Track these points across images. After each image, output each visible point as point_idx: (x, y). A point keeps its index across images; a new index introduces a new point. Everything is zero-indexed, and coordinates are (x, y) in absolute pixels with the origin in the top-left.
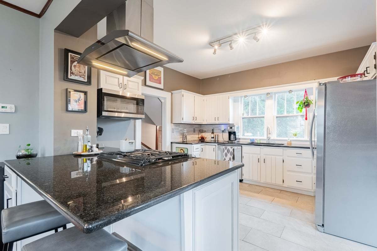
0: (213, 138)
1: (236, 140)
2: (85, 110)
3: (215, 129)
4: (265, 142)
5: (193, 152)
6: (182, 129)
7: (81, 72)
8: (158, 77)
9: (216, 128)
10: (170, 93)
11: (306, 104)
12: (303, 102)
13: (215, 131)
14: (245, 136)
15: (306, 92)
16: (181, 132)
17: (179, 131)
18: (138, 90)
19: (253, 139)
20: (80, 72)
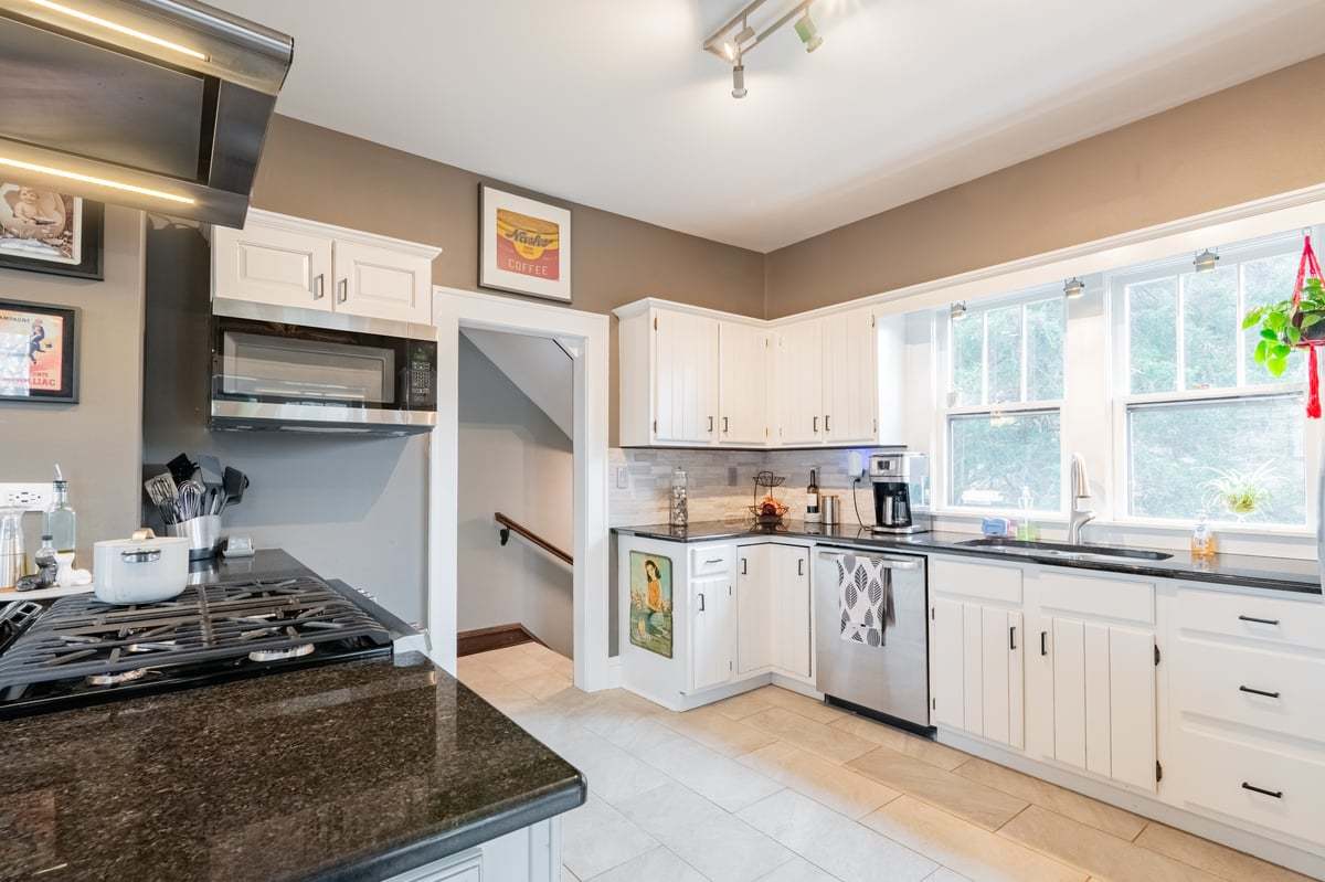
0: (816, 510)
1: (909, 523)
2: (67, 394)
3: (823, 468)
5: (693, 576)
6: (668, 470)
7: (46, 223)
8: (541, 249)
9: (827, 463)
10: (606, 318)
11: (1310, 321)
12: (1292, 314)
13: (823, 479)
14: (962, 504)
15: (1308, 250)
16: (666, 485)
17: (655, 480)
18: (413, 305)
19: (997, 521)
20: (38, 223)
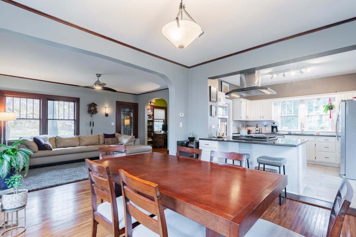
1: (277, 132)
4: (299, 133)
6: (239, 124)
8: (227, 90)
9: (260, 123)
10: (232, 101)
11: (330, 108)
13: (259, 126)
17: (236, 126)
19: (290, 131)
